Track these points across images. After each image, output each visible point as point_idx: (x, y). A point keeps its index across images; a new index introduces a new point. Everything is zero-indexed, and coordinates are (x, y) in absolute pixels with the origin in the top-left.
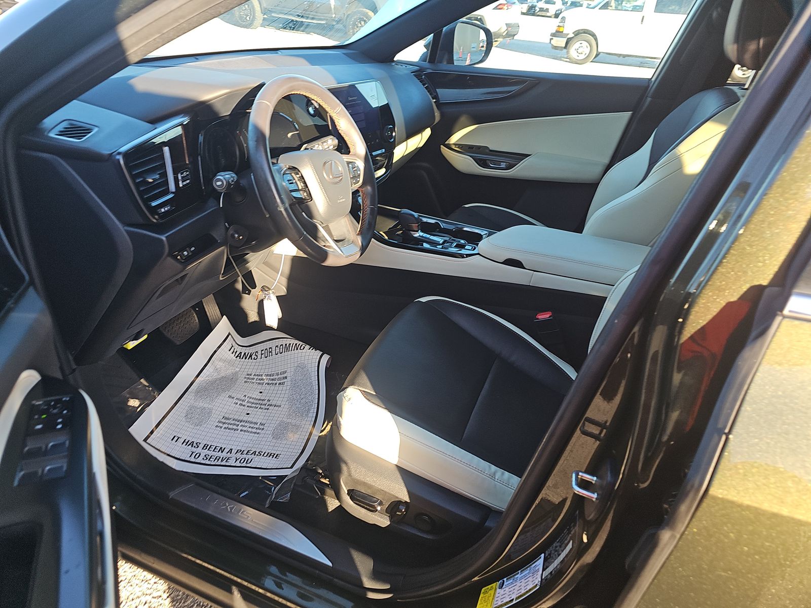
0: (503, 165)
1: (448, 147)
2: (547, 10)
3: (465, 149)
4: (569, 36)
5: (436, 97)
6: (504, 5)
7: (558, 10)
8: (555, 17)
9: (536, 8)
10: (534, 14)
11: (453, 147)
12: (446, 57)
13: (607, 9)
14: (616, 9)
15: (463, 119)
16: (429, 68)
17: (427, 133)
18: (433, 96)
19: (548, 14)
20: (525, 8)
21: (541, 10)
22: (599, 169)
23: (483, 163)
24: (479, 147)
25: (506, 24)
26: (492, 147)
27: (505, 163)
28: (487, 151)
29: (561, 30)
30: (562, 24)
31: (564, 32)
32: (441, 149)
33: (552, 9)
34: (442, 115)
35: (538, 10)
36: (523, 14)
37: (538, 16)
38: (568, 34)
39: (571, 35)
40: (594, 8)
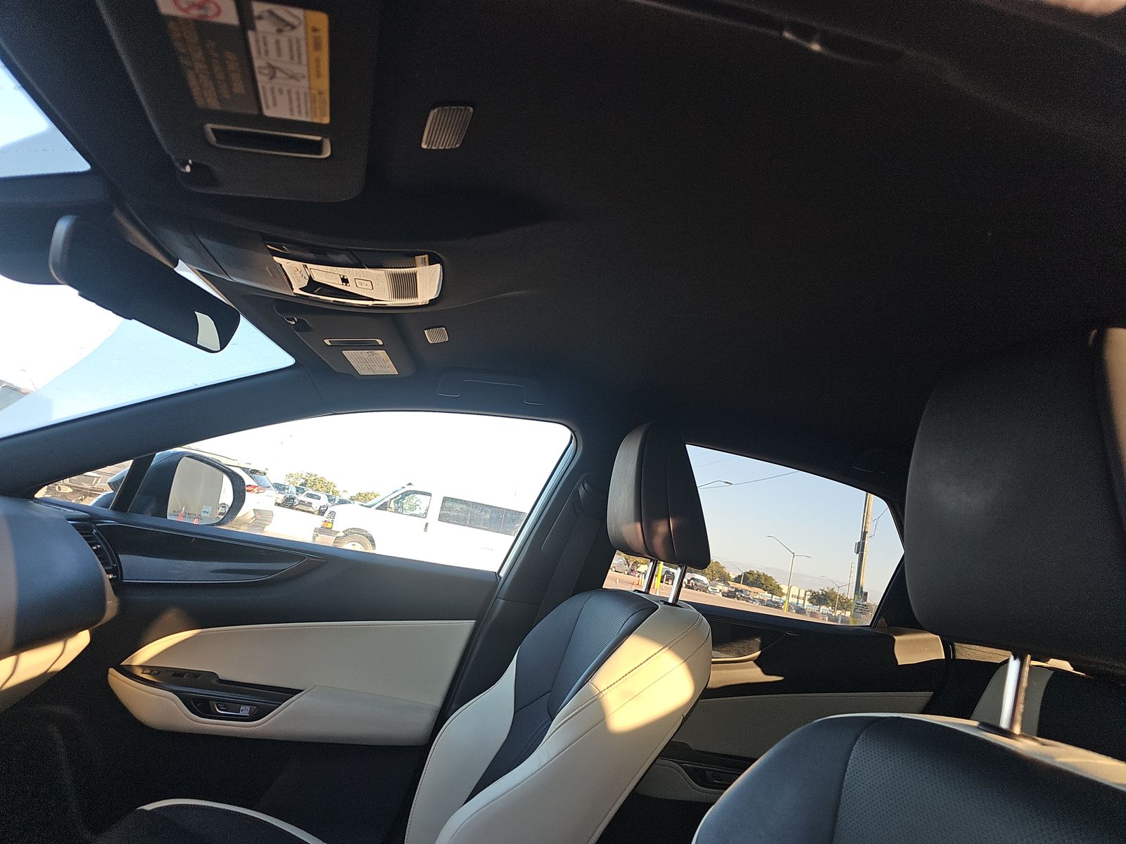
0: (245, 711)
1: (128, 672)
2: (310, 505)
3: (162, 676)
4: (338, 535)
5: (116, 571)
6: (255, 487)
7: (324, 506)
8: (319, 514)
9: (295, 501)
10: (291, 507)
11: (139, 672)
12: (152, 506)
13: (386, 510)
14: (396, 511)
15: (170, 616)
16: (111, 518)
17: (82, 640)
18: (107, 568)
19: (311, 509)
20: (280, 498)
21: (302, 502)
22: (425, 720)
23: (200, 707)
24: (196, 674)
25: (254, 510)
26: (223, 674)
27: (248, 708)
28: (214, 681)
29: (330, 525)
30: (330, 520)
31: (333, 529)
32: (109, 675)
33: (316, 505)
34: (123, 607)
35: (298, 503)
36: (278, 505)
37: (297, 509)
38: (338, 532)
39: (341, 534)
40: (370, 507)
